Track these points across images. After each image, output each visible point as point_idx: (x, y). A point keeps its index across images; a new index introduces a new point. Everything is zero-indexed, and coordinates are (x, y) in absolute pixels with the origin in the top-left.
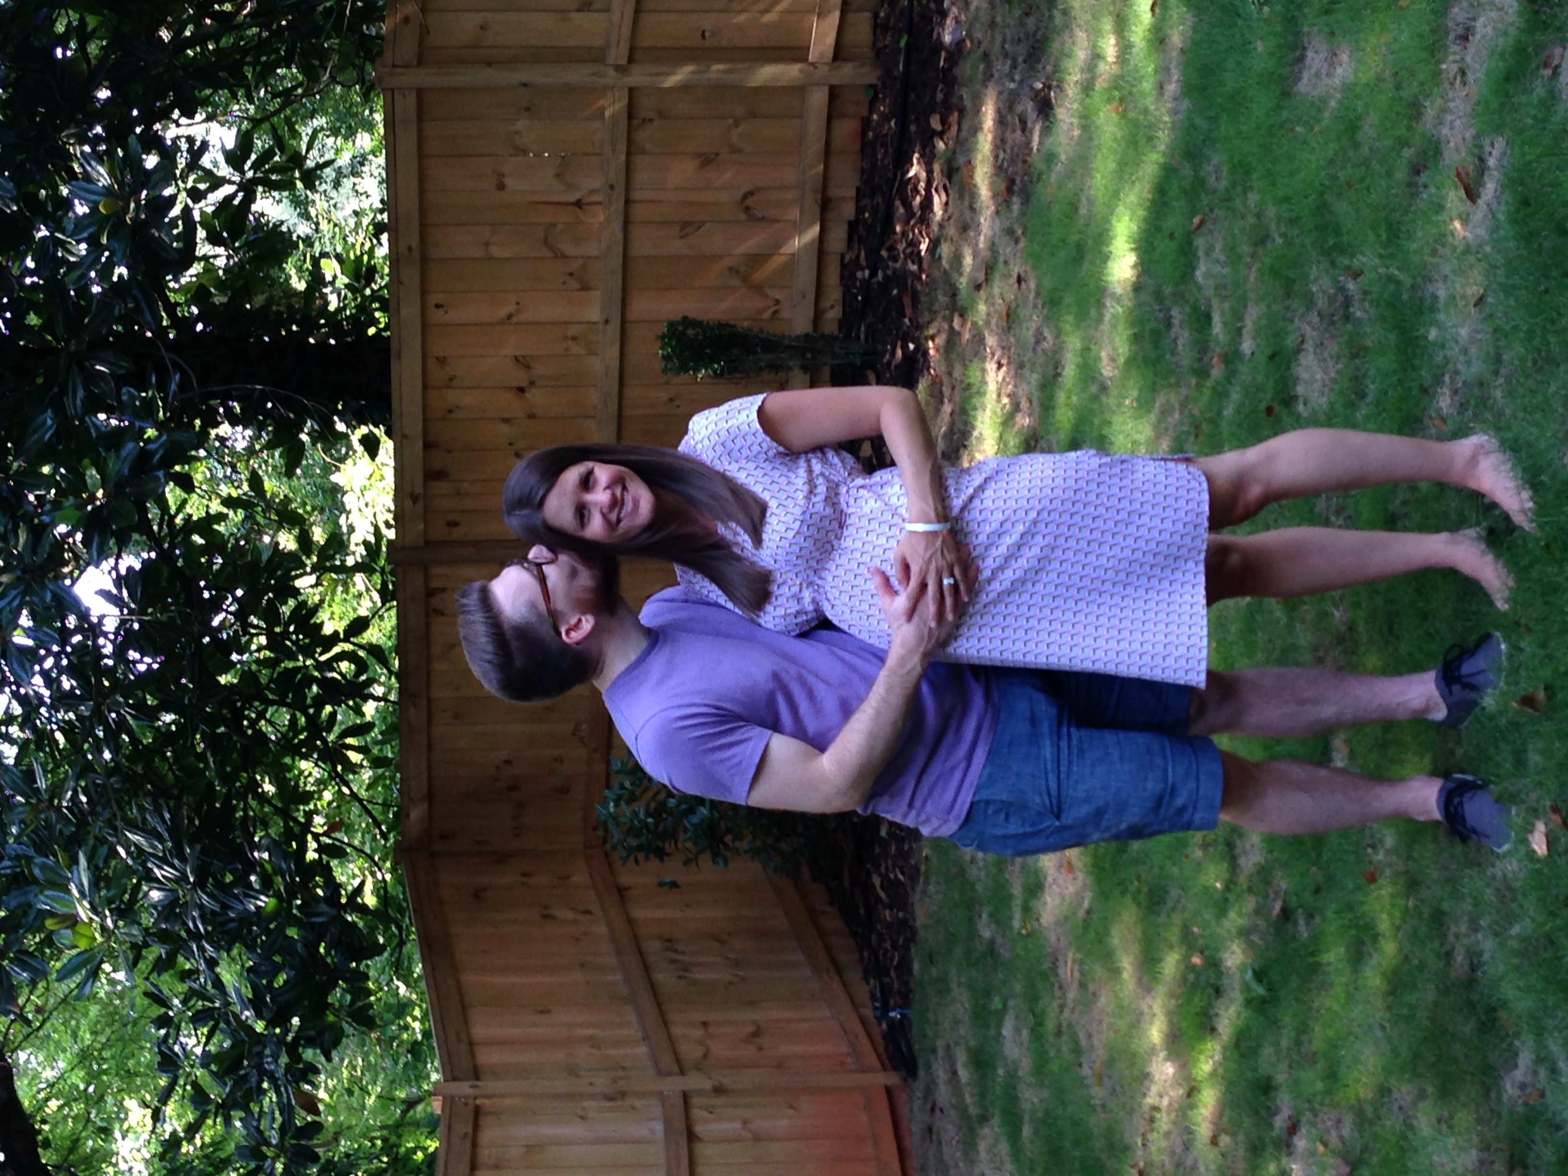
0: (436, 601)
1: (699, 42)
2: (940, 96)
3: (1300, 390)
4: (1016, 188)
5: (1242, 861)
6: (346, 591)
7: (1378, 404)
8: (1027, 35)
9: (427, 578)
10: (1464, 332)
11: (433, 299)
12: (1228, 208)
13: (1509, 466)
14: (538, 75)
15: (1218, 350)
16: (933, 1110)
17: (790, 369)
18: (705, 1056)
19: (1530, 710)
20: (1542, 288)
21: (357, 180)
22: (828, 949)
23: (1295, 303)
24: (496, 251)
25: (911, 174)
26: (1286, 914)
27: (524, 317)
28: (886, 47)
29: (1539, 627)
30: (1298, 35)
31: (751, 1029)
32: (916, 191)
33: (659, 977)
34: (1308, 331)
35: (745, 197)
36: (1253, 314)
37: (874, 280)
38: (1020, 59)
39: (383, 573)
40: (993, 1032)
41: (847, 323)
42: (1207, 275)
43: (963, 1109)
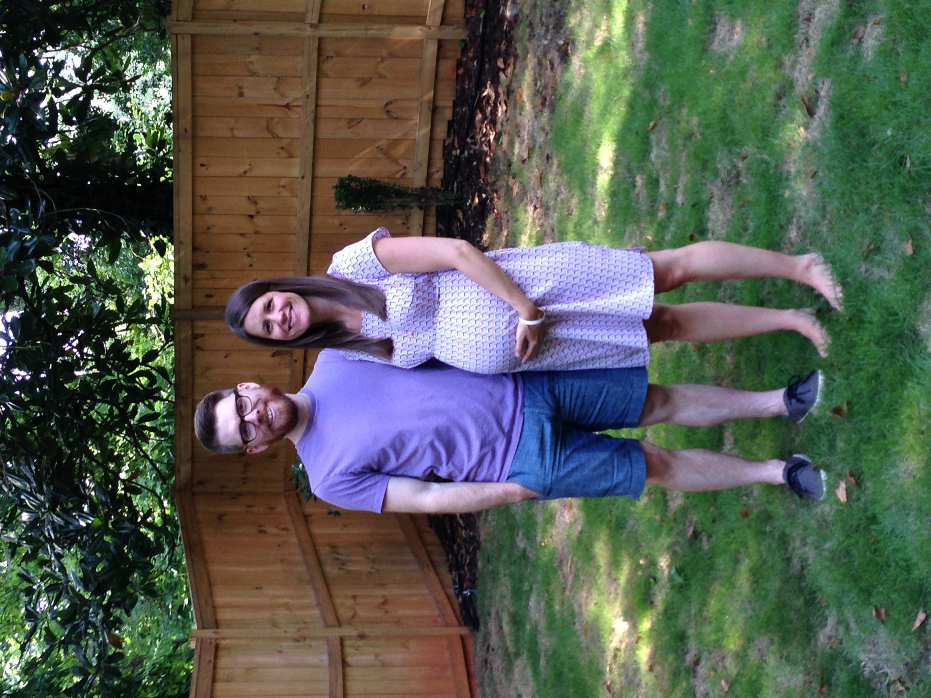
0: (198, 342)
1: (361, 12)
2: (503, 47)
3: (710, 225)
4: (547, 103)
5: (670, 503)
6: (146, 335)
7: (754, 235)
8: (555, 13)
9: (193, 327)
10: (804, 193)
11: (200, 161)
12: (671, 117)
13: (829, 272)
14: (263, 28)
15: (663, 201)
16: (488, 649)
17: (412, 208)
18: (354, 616)
19: (839, 416)
20: (850, 168)
21: (156, 89)
22: (428, 553)
23: (708, 175)
24: (237, 133)
25: (485, 94)
26: (696, 535)
27: (255, 173)
28: (472, 17)
29: (844, 367)
30: (712, 16)
31: (382, 600)
32: (488, 103)
33: (327, 568)
34: (716, 192)
35: (387, 105)
36: (684, 180)
37: (463, 156)
38: (551, 27)
39: (166, 324)
40: (524, 604)
41: (446, 181)
42: (658, 157)
43: (506, 650)
